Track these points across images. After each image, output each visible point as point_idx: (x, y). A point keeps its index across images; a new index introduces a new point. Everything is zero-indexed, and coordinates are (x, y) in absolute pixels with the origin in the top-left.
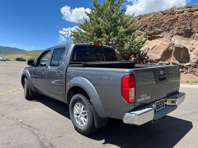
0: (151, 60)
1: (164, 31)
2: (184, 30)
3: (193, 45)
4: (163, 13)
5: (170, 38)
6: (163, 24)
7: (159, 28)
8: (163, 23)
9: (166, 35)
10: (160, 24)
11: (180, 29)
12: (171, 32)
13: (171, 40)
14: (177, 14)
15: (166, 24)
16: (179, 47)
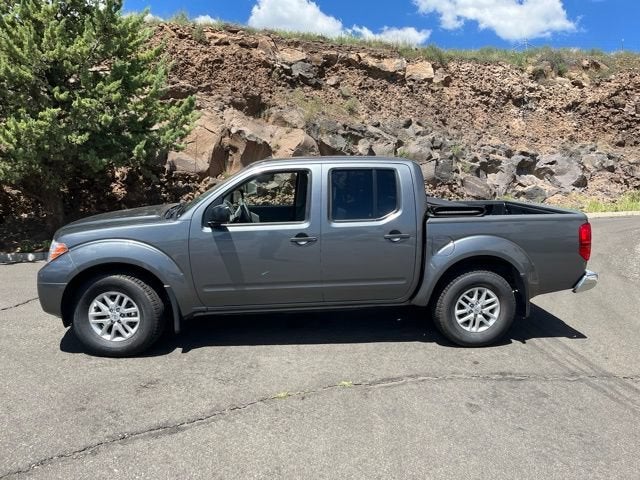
0: (185, 175)
1: (200, 88)
2: (245, 96)
3: (271, 136)
4: (175, 30)
5: (221, 114)
6: (193, 70)
7: (181, 79)
8: (192, 65)
9: (207, 104)
10: (183, 65)
11: (234, 90)
12: (217, 96)
13: (222, 118)
14: (216, 44)
15: (200, 69)
16: (256, 142)
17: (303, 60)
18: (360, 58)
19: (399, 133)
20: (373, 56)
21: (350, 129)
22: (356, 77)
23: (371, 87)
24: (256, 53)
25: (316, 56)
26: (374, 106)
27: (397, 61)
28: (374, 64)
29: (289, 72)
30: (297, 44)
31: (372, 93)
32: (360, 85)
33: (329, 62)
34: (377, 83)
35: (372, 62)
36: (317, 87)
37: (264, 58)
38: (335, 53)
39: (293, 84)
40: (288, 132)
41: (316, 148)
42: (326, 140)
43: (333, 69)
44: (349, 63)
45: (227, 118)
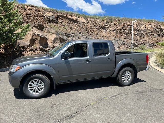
0: (23, 46)
1: (25, 22)
2: (38, 24)
3: (47, 35)
5: (32, 29)
6: (23, 17)
11: (35, 23)
14: (28, 10)
15: (25, 16)
16: (43, 37)
17: (52, 16)
18: (67, 16)
19: (78, 35)
20: (70, 16)
21: (67, 34)
22: (66, 21)
23: (70, 24)
24: (40, 13)
25: (55, 15)
26: (71, 28)
27: (76, 17)
28: (70, 18)
29: (49, 19)
30: (50, 11)
31: (70, 25)
32: (67, 23)
33: (59, 16)
34: (71, 22)
35: (70, 17)
36: (57, 23)
37: (42, 14)
38: (60, 14)
39: (50, 22)
40: (51, 35)
41: (59, 39)
42: (61, 37)
43: (60, 18)
44: (64, 17)
45: (34, 30)
